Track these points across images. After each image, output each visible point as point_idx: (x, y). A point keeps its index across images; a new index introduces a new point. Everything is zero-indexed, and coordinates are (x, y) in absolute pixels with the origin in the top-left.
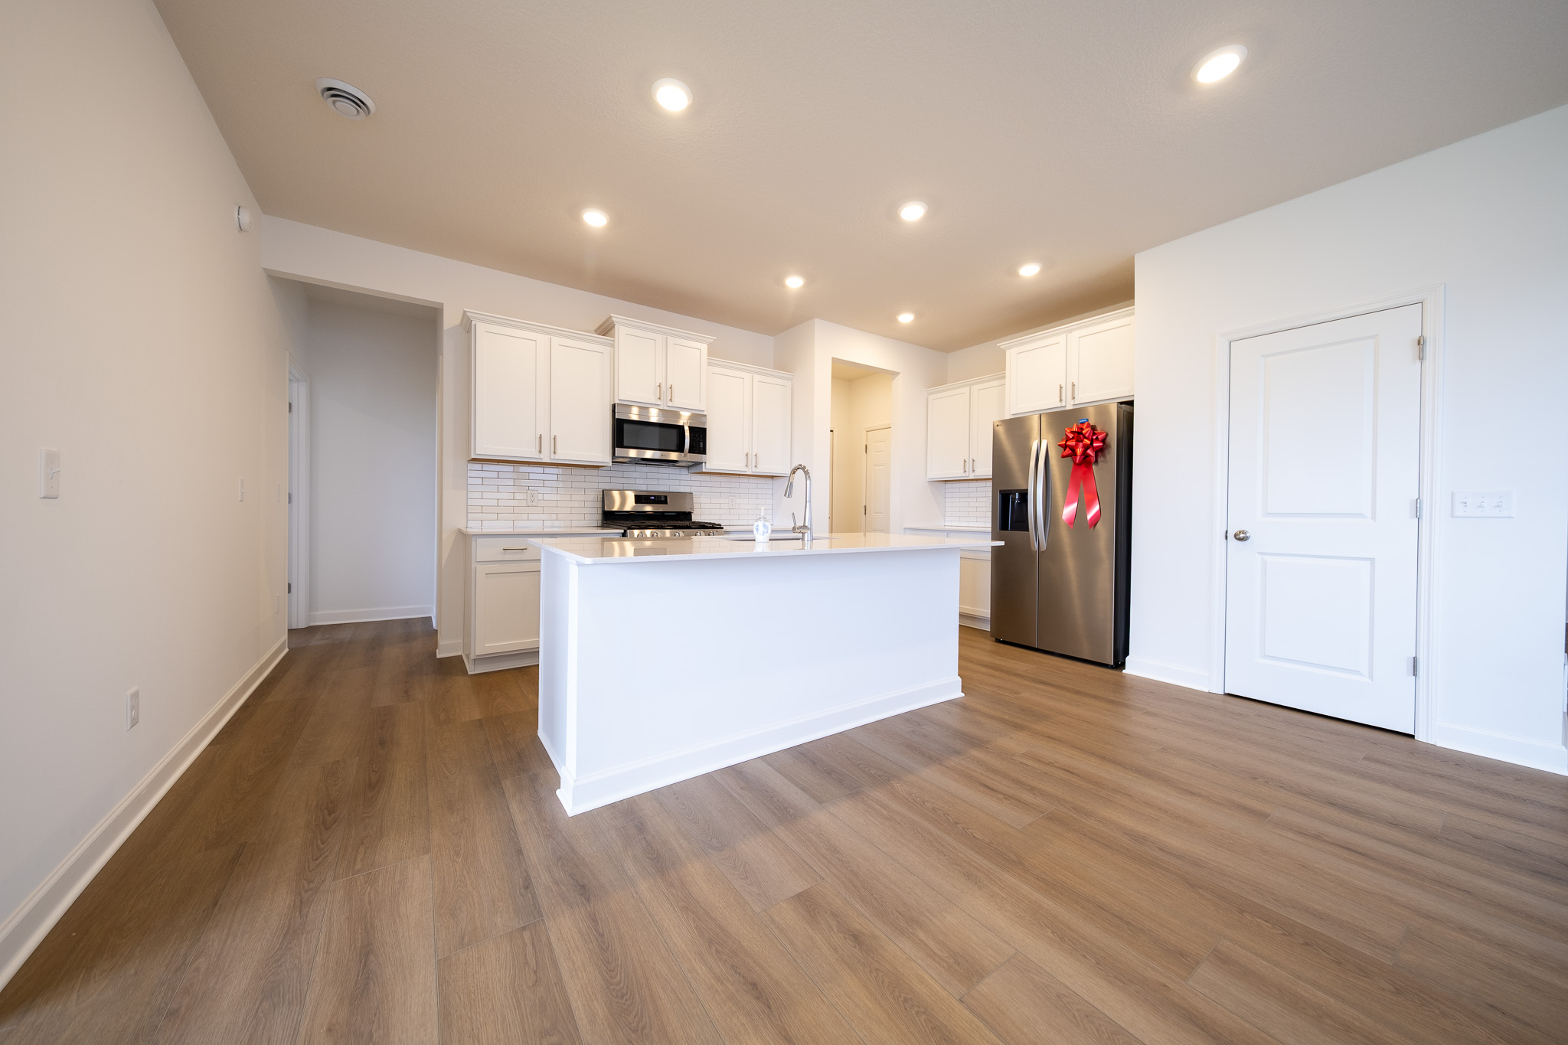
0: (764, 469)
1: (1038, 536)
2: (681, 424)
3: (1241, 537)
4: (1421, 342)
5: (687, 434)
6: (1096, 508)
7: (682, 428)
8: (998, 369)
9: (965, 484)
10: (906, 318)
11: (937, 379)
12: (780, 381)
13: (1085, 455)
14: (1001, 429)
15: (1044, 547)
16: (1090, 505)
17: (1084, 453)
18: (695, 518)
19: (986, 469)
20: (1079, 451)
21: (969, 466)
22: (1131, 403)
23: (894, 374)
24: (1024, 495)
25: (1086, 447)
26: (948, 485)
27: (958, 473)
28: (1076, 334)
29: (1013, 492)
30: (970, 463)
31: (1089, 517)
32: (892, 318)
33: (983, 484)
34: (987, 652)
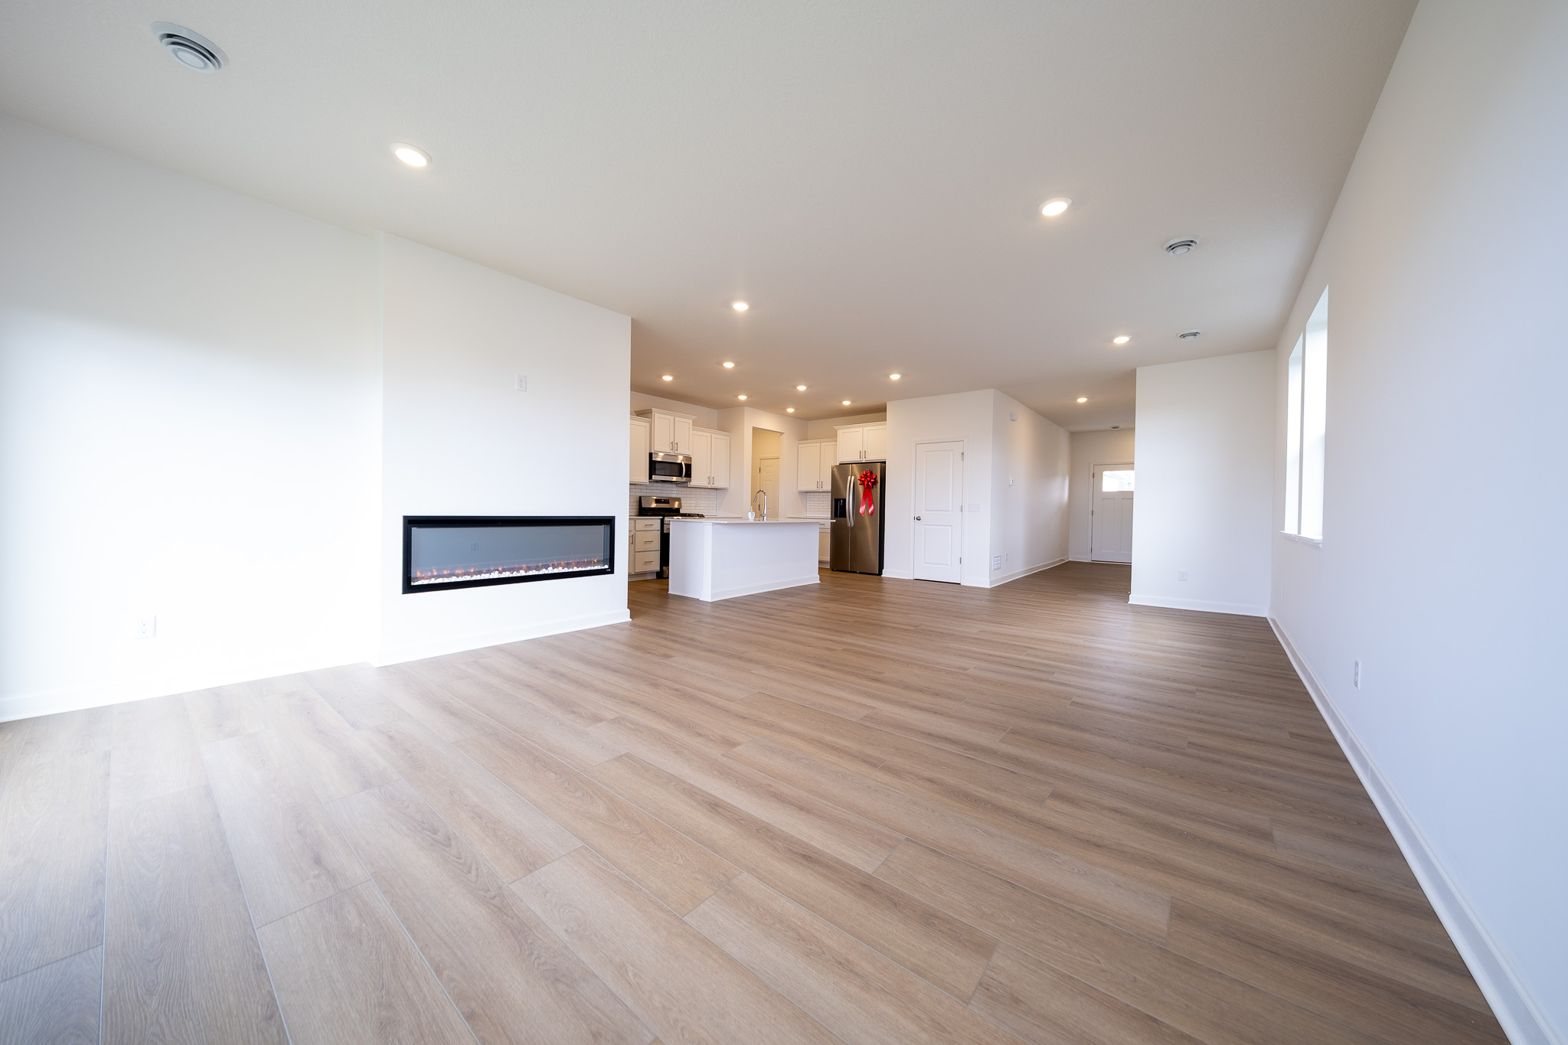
0: (716, 485)
1: (850, 520)
2: (679, 462)
3: (918, 519)
4: (963, 454)
5: (684, 467)
6: (872, 508)
7: (681, 464)
8: (834, 437)
9: (817, 494)
10: (791, 410)
11: (803, 437)
12: (723, 437)
13: (868, 485)
14: (835, 469)
15: (852, 525)
16: (870, 507)
17: (868, 484)
18: (682, 511)
19: (828, 487)
20: (866, 483)
21: (820, 486)
22: (885, 462)
23: (782, 433)
24: (844, 500)
25: (869, 481)
26: (808, 494)
27: (814, 488)
28: (866, 429)
29: (840, 500)
30: (820, 483)
31: (870, 511)
32: (785, 409)
33: (826, 494)
34: (829, 574)
